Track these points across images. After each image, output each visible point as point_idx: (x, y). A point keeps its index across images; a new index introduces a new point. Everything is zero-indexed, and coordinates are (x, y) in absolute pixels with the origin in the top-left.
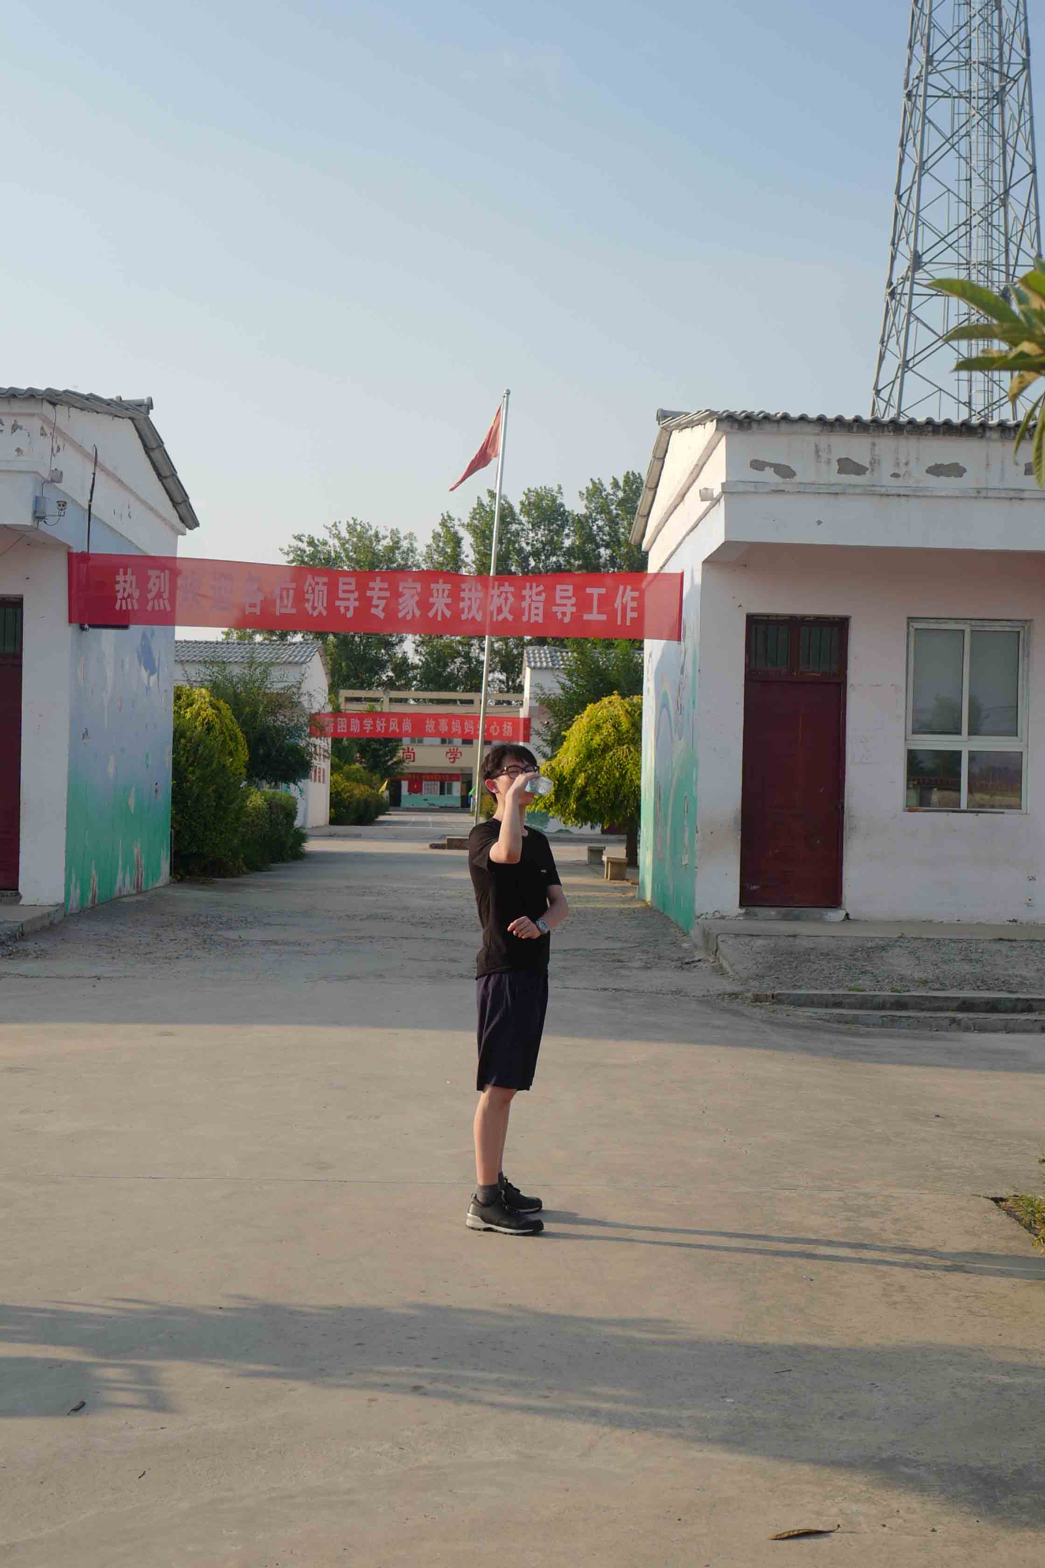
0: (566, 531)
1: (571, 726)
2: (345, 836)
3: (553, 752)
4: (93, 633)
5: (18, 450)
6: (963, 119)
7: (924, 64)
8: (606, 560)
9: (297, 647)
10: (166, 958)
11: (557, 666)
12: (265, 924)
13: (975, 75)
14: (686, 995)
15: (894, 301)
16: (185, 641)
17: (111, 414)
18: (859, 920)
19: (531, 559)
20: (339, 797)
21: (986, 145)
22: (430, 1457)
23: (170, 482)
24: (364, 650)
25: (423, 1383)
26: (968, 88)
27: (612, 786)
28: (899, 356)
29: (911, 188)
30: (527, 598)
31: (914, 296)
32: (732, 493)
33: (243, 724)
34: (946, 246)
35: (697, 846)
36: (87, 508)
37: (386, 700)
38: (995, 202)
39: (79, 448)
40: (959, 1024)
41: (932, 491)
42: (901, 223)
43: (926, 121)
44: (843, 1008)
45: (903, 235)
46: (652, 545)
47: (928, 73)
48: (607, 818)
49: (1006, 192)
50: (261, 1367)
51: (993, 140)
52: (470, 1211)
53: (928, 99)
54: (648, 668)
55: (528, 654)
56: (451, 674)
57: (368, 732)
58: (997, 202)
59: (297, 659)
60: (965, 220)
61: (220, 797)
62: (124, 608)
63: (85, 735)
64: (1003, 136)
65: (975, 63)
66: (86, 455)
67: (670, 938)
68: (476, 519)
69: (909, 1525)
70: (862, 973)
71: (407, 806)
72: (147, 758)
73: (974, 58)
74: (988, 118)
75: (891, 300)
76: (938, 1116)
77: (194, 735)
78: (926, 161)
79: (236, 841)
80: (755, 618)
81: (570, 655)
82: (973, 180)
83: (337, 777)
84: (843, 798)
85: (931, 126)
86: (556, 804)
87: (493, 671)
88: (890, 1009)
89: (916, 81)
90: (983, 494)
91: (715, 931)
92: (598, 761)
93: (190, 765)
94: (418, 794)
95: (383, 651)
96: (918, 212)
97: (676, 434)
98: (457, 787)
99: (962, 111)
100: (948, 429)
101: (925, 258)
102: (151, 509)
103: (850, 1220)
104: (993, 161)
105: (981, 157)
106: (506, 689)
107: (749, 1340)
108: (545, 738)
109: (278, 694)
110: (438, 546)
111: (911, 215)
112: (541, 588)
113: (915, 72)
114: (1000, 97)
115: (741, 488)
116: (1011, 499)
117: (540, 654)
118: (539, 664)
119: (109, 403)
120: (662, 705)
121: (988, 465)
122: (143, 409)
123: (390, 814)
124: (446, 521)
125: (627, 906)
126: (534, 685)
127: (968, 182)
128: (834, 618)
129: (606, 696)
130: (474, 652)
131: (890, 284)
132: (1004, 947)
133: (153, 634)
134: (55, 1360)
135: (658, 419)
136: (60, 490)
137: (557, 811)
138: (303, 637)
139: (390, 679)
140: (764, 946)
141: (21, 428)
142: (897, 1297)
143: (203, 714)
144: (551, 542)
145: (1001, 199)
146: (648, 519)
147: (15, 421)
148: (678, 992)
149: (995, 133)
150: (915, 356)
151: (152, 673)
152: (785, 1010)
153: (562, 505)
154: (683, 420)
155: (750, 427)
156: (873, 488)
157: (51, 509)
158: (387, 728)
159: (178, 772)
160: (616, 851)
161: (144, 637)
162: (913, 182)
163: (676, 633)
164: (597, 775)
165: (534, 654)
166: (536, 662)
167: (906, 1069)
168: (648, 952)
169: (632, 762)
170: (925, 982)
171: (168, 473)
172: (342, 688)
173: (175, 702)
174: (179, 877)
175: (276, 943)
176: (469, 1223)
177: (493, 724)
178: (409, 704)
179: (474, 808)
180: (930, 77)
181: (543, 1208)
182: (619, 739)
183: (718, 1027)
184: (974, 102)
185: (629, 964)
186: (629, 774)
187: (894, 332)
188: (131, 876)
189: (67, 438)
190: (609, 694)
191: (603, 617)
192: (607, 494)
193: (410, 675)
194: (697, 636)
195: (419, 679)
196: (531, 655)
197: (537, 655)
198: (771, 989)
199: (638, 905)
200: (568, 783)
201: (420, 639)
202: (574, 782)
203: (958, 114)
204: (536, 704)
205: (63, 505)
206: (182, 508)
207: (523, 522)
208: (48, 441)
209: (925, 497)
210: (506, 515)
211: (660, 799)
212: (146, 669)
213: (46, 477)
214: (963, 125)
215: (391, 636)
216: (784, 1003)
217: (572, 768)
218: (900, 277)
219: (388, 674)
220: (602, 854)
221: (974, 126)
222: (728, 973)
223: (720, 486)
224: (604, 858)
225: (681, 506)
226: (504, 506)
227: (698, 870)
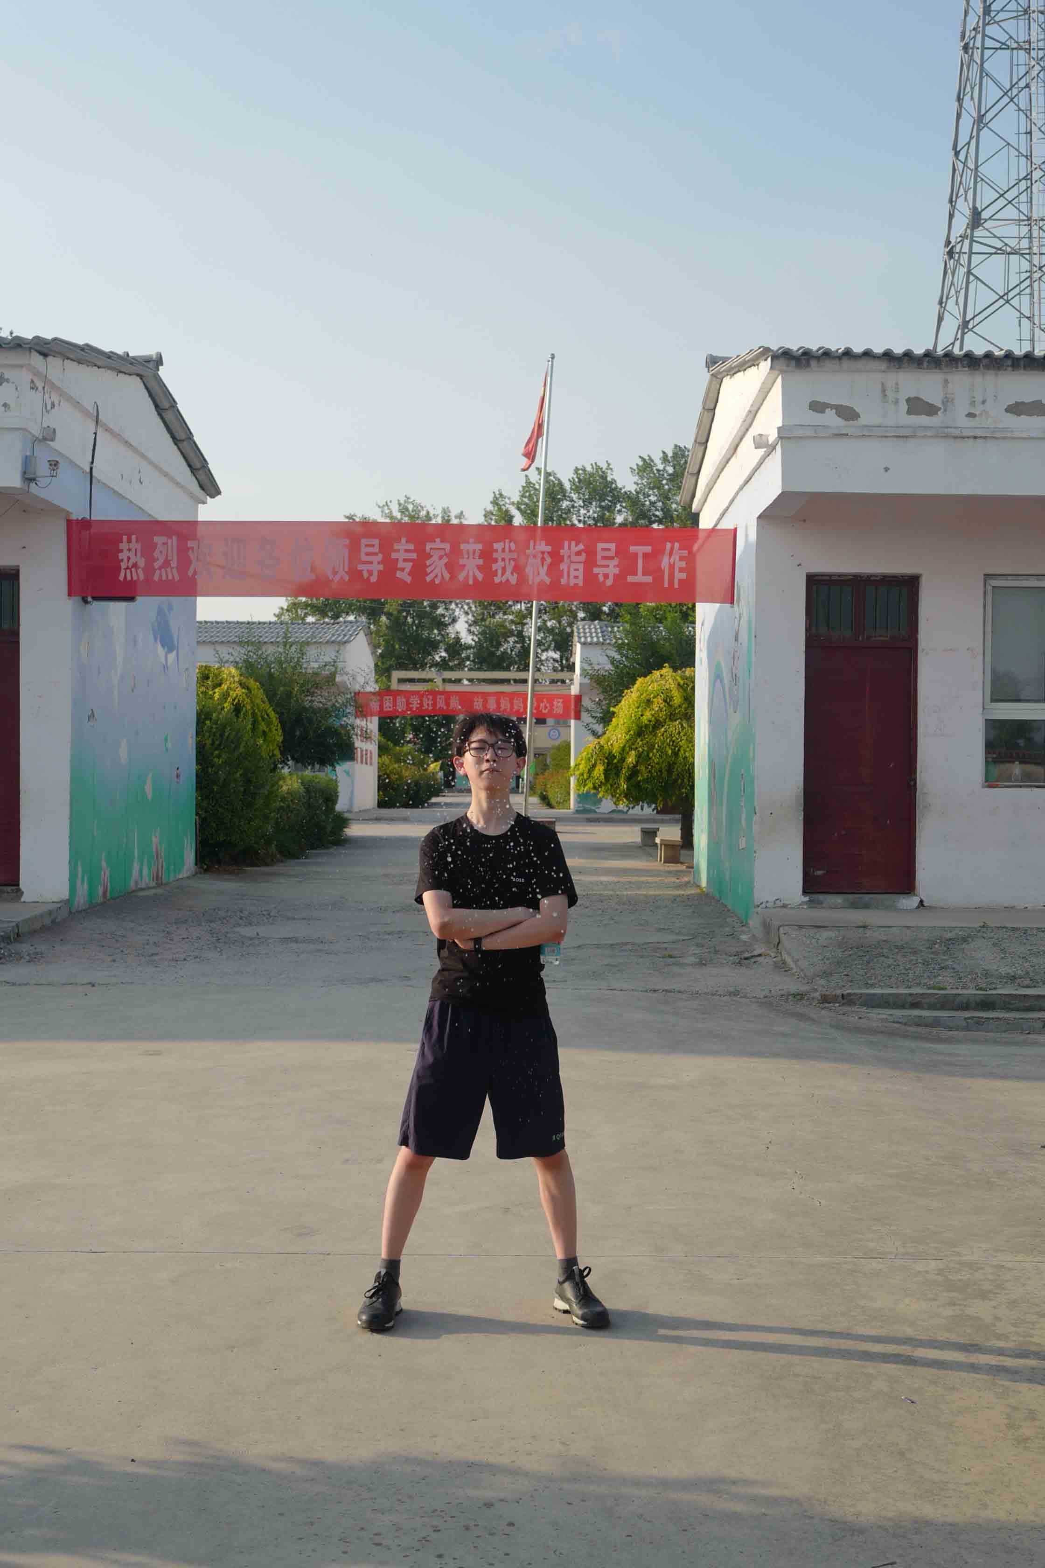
0: (618, 507)
1: (620, 702)
2: (392, 820)
3: (603, 728)
4: (98, 606)
5: (5, 405)
6: (1022, 70)
7: (981, 14)
9: (341, 626)
10: (173, 960)
11: (608, 641)
12: (289, 919)
13: (1034, 26)
14: (745, 997)
15: (952, 260)
17: (114, 369)
18: (935, 908)
23: (186, 446)
24: (417, 631)
26: (1027, 38)
27: (664, 765)
28: (958, 317)
29: (969, 143)
30: (566, 558)
31: (973, 255)
32: (786, 438)
33: (277, 705)
34: (1006, 202)
35: (756, 828)
36: (88, 470)
37: (438, 681)
39: (77, 404)
41: (1012, 431)
42: (959, 179)
43: (984, 74)
44: (922, 1009)
45: (962, 191)
46: (703, 506)
47: (985, 25)
48: (660, 798)
53: (986, 51)
54: (700, 636)
55: (578, 629)
56: (505, 652)
57: (414, 709)
59: (340, 638)
60: (1025, 174)
61: (249, 781)
62: (129, 578)
63: (91, 717)
65: (1034, 12)
66: (86, 413)
67: (727, 929)
68: (525, 497)
70: (942, 968)
72: (166, 740)
73: (1032, 8)
75: (950, 259)
77: (221, 716)
78: (985, 114)
79: (268, 828)
80: (816, 578)
81: (619, 631)
82: (1033, 133)
83: (386, 759)
84: (915, 773)
85: (990, 80)
86: (605, 784)
87: (544, 650)
88: (975, 1009)
89: (973, 33)
91: (776, 923)
92: (648, 738)
93: (216, 749)
95: (436, 631)
96: (977, 167)
97: (726, 381)
99: (1021, 62)
100: (1030, 362)
101: (985, 215)
102: (166, 475)
105: (1041, 109)
106: (560, 668)
108: (594, 715)
109: (313, 673)
110: (490, 524)
111: (969, 172)
112: (581, 547)
113: (971, 24)
115: (800, 433)
117: (590, 629)
118: (589, 640)
119: (110, 356)
120: (716, 677)
122: (151, 365)
123: (444, 796)
124: (497, 499)
125: (681, 892)
126: (584, 660)
127: (1029, 135)
128: (903, 577)
129: (658, 670)
131: (948, 242)
133: (170, 609)
135: (708, 366)
136: (53, 449)
137: (607, 791)
138: (355, 618)
139: (443, 659)
140: (831, 939)
141: (7, 381)
142: (1027, 1430)
143: (233, 694)
144: (602, 518)
146: (698, 478)
147: (2, 373)
148: (736, 993)
150: (975, 316)
151: (170, 650)
152: (857, 1013)
153: (613, 481)
154: (734, 363)
155: (808, 365)
156: (946, 430)
157: (42, 469)
158: (434, 706)
159: (202, 755)
160: (670, 832)
161: (160, 611)
162: (971, 138)
163: (730, 597)
164: (648, 753)
165: (584, 629)
166: (586, 638)
167: (999, 1084)
168: (703, 946)
169: (684, 738)
170: (1013, 978)
171: (184, 437)
172: (394, 670)
173: (201, 681)
174: (205, 867)
175: (296, 940)
177: (542, 702)
178: (463, 685)
179: (523, 788)
180: (987, 28)
182: (671, 714)
183: (783, 1035)
184: (1034, 53)
185: (681, 960)
186: (682, 752)
187: (953, 292)
188: (149, 868)
189: (62, 393)
190: (660, 667)
191: (649, 579)
192: (658, 470)
193: (463, 655)
194: (752, 599)
195: (472, 659)
196: (581, 630)
197: (587, 630)
198: (840, 988)
199: (693, 891)
200: (618, 762)
201: (473, 619)
202: (624, 761)
203: (1018, 65)
204: (587, 681)
205: (55, 465)
206: (201, 475)
207: (574, 499)
208: (39, 395)
209: (1004, 438)
210: (555, 492)
211: (714, 777)
212: (163, 646)
213: (37, 435)
214: (1023, 77)
215: (443, 616)
216: (855, 1005)
217: (622, 745)
218: (958, 235)
219: (441, 654)
220: (656, 836)
221: (1034, 77)
222: (792, 969)
223: (776, 431)
224: (658, 840)
225: (733, 459)
226: (551, 481)
227: (757, 854)
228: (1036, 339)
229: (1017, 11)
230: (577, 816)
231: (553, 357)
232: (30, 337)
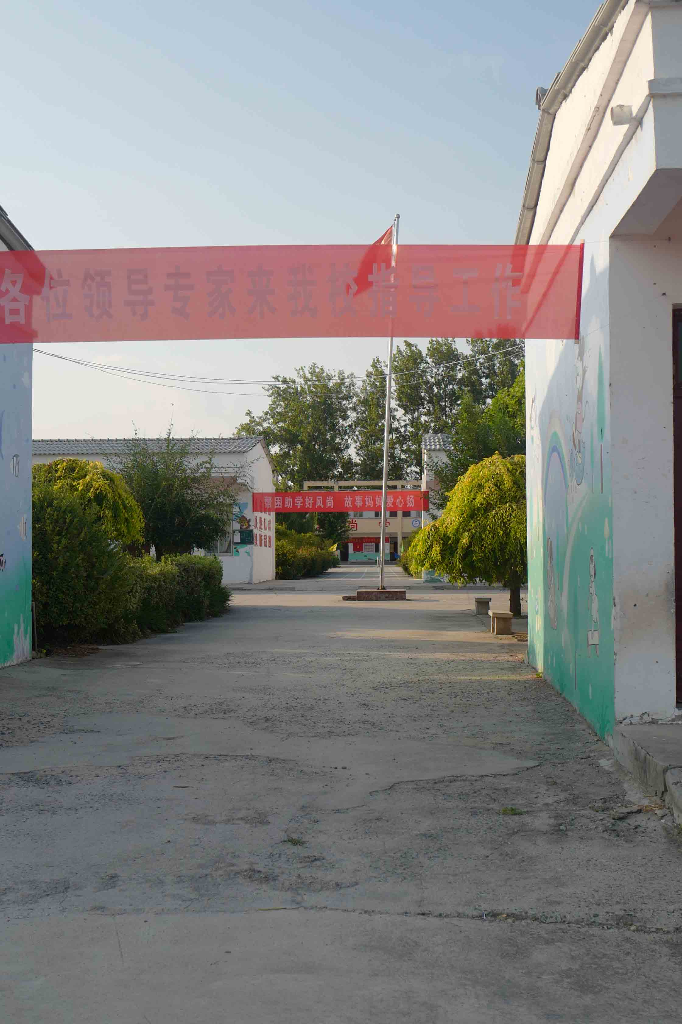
0: (459, 367)
3: (438, 511)
8: (487, 386)
11: (448, 448)
19: (434, 387)
20: (285, 558)
24: (322, 454)
27: (497, 545)
32: (664, 96)
35: (614, 624)
37: (336, 487)
55: (425, 440)
57: (299, 507)
68: (396, 361)
71: (353, 561)
83: (284, 543)
86: (441, 563)
92: (480, 520)
94: (361, 552)
95: (335, 454)
97: (560, 112)
98: (387, 546)
108: (436, 503)
110: (370, 381)
115: (676, 88)
117: (435, 440)
118: (433, 447)
120: (551, 450)
123: (340, 567)
124: (375, 363)
125: (516, 677)
126: (431, 462)
129: (488, 457)
139: (340, 473)
143: (95, 485)
144: (448, 375)
158: (314, 504)
164: (481, 534)
165: (430, 440)
166: (431, 446)
174: (45, 651)
177: (398, 498)
182: (502, 497)
190: (490, 454)
193: (353, 470)
195: (360, 472)
196: (427, 441)
197: (432, 441)
199: (528, 676)
200: (453, 542)
201: (360, 446)
202: (458, 542)
204: (431, 478)
207: (429, 362)
211: (551, 559)
215: (340, 444)
217: (455, 527)
219: (338, 470)
220: (488, 609)
223: (647, 85)
224: (490, 612)
226: (414, 351)
227: (617, 657)
230: (425, 584)
231: (398, 217)
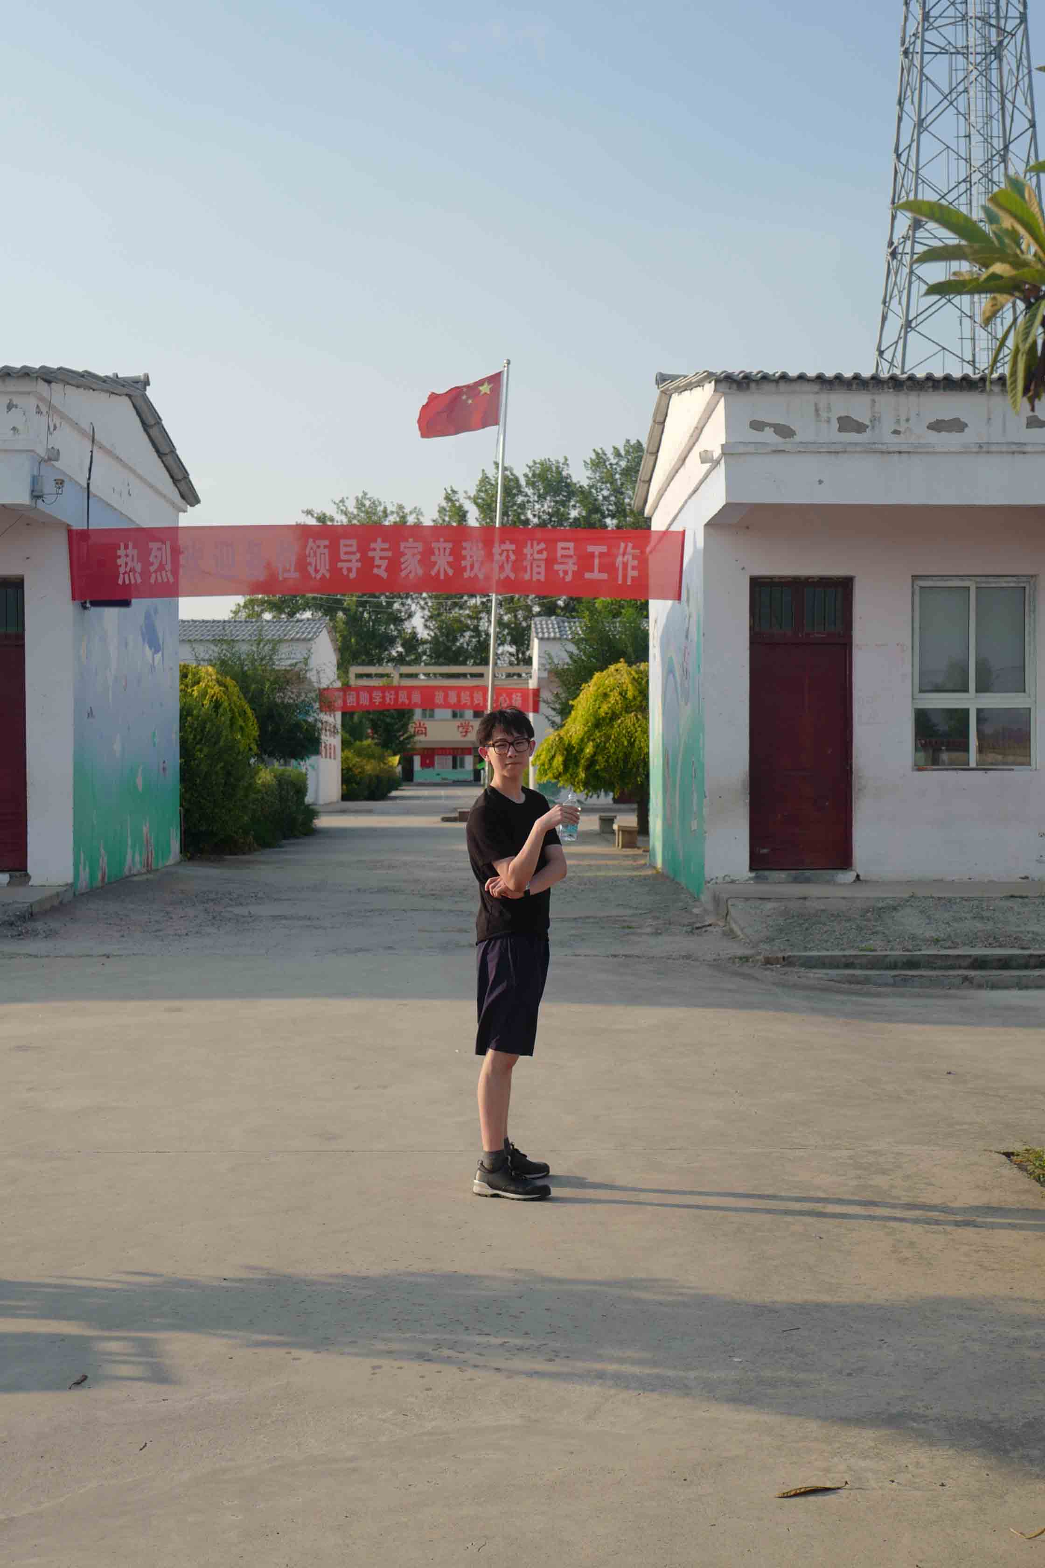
0: (572, 503)
1: (578, 695)
2: (357, 812)
3: (562, 720)
4: (94, 612)
5: (14, 429)
6: (961, 75)
7: (920, 20)
8: (613, 530)
9: (304, 624)
10: (176, 935)
11: (565, 636)
12: (275, 900)
13: (972, 31)
14: (696, 960)
15: (895, 261)
16: (193, 621)
17: (107, 391)
18: (869, 881)
20: (350, 773)
21: (985, 100)
22: (434, 1423)
23: (169, 459)
24: (373, 626)
25: (429, 1350)
26: (965, 44)
27: (621, 754)
28: (901, 315)
29: (910, 146)
31: (915, 255)
32: (729, 454)
33: (251, 701)
35: (705, 811)
36: (86, 486)
37: (395, 675)
38: (994, 158)
39: (76, 426)
40: (972, 983)
41: (934, 447)
42: (901, 181)
43: (924, 78)
44: (855, 968)
46: (655, 511)
47: (925, 30)
48: (617, 787)
49: (1006, 148)
50: (265, 1338)
51: (991, 95)
52: (477, 1178)
53: (925, 56)
54: (653, 634)
55: (535, 624)
56: (461, 647)
57: (377, 704)
58: (997, 157)
59: (304, 635)
60: (965, 177)
61: (229, 774)
62: (127, 582)
63: (90, 714)
64: (1001, 91)
65: (971, 18)
66: (82, 432)
67: (680, 904)
68: (482, 491)
69: (917, 1480)
70: (873, 933)
71: (420, 780)
72: (154, 736)
73: (970, 14)
74: (986, 73)
75: (893, 260)
76: (950, 1073)
77: (201, 712)
78: (925, 118)
79: (246, 818)
80: (759, 580)
81: (578, 628)
82: (972, 136)
83: (349, 754)
84: (851, 758)
85: (929, 84)
86: (564, 774)
87: (502, 644)
88: (902, 968)
89: (913, 39)
90: (985, 449)
91: (725, 896)
92: (606, 730)
93: (198, 743)
94: (431, 769)
95: (392, 627)
96: (918, 170)
97: (675, 397)
98: (469, 760)
99: (960, 67)
100: (948, 384)
102: (151, 486)
103: (860, 1178)
104: (992, 117)
105: (980, 114)
106: (516, 662)
107: (757, 1299)
108: (553, 707)
109: (285, 670)
110: (444, 520)
111: (910, 174)
113: (911, 30)
114: (997, 52)
115: (741, 449)
116: (1013, 453)
117: (547, 625)
118: (546, 635)
119: (104, 380)
120: (669, 671)
121: (989, 419)
122: (139, 386)
123: (403, 790)
124: (449, 495)
125: (638, 873)
126: (542, 654)
127: (968, 138)
128: (838, 578)
129: (613, 664)
130: (483, 625)
131: (891, 243)
132: (1015, 904)
133: (156, 611)
134: (58, 1335)
135: (657, 383)
136: (58, 469)
137: (567, 781)
138: (312, 614)
139: (400, 654)
140: (774, 909)
141: (16, 407)
142: (907, 1253)
143: (211, 692)
144: (557, 513)
145: (1001, 155)
146: (649, 485)
147: (11, 400)
148: (688, 957)
149: (993, 89)
150: (918, 315)
151: (157, 651)
152: (797, 972)
153: (569, 476)
154: (682, 382)
155: (748, 387)
156: (874, 446)
157: (49, 487)
158: (396, 700)
159: (185, 750)
160: (628, 820)
161: (148, 616)
162: (912, 141)
163: (678, 594)
164: (605, 744)
165: (541, 625)
166: (543, 633)
167: (918, 1027)
168: (658, 918)
169: (639, 729)
170: (937, 941)
171: (167, 450)
172: (351, 665)
173: (181, 680)
174: (189, 855)
175: (285, 917)
176: (476, 1189)
177: (501, 695)
178: (420, 679)
179: (484, 780)
180: (927, 33)
181: (551, 1173)
182: (627, 707)
183: (730, 991)
184: (971, 58)
185: (639, 931)
186: (638, 742)
187: (896, 292)
188: (140, 855)
189: (62, 416)
190: (616, 661)
191: (604, 576)
192: (611, 464)
193: (420, 650)
194: (700, 597)
195: (428, 653)
196: (539, 626)
197: (545, 626)
198: (782, 951)
199: (649, 872)
200: (577, 752)
201: (429, 614)
202: (582, 752)
203: (956, 70)
204: (545, 675)
205: (61, 484)
206: (182, 485)
207: (529, 494)
208: (44, 419)
209: (927, 453)
210: (511, 487)
211: (668, 765)
212: (150, 647)
213: (42, 456)
214: (961, 82)
215: (400, 611)
216: (795, 965)
217: (580, 737)
218: (900, 236)
219: (398, 649)
220: (613, 823)
221: (972, 82)
222: (739, 936)
223: (720, 448)
224: (615, 827)
225: (682, 470)
226: (508, 477)
227: (707, 835)
228: (977, 337)
229: (955, 17)
231: (509, 363)
232: (37, 366)
